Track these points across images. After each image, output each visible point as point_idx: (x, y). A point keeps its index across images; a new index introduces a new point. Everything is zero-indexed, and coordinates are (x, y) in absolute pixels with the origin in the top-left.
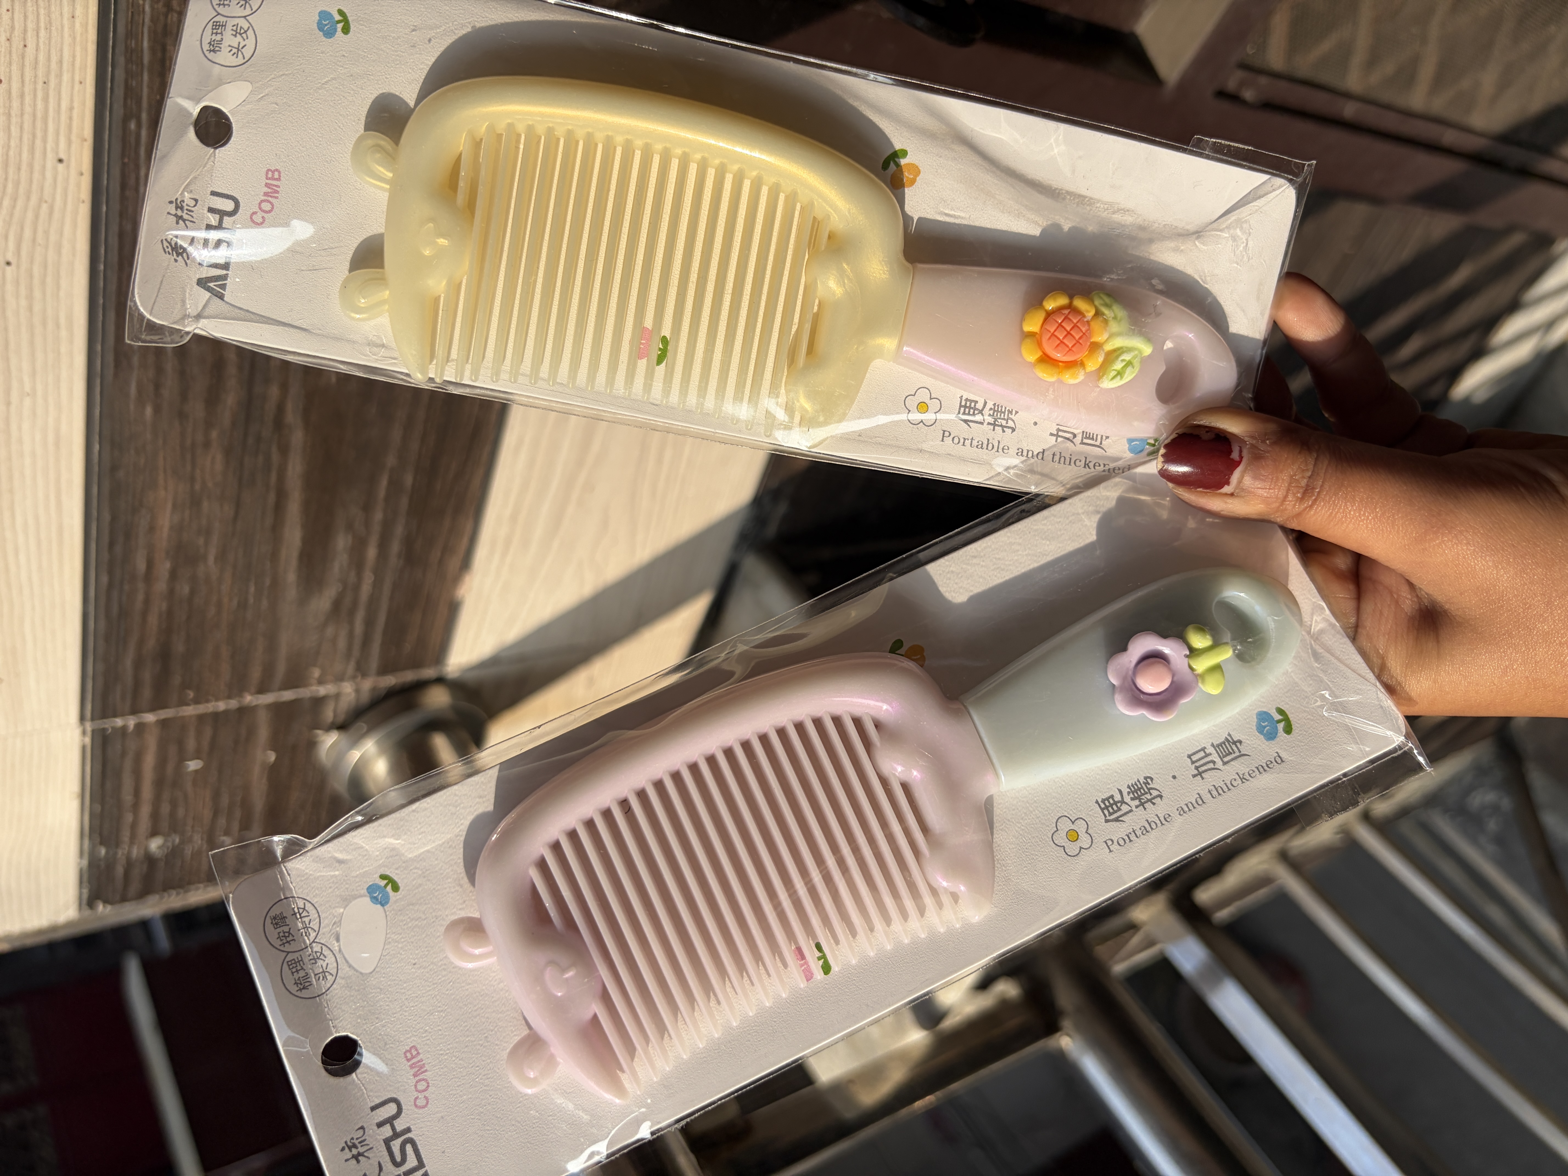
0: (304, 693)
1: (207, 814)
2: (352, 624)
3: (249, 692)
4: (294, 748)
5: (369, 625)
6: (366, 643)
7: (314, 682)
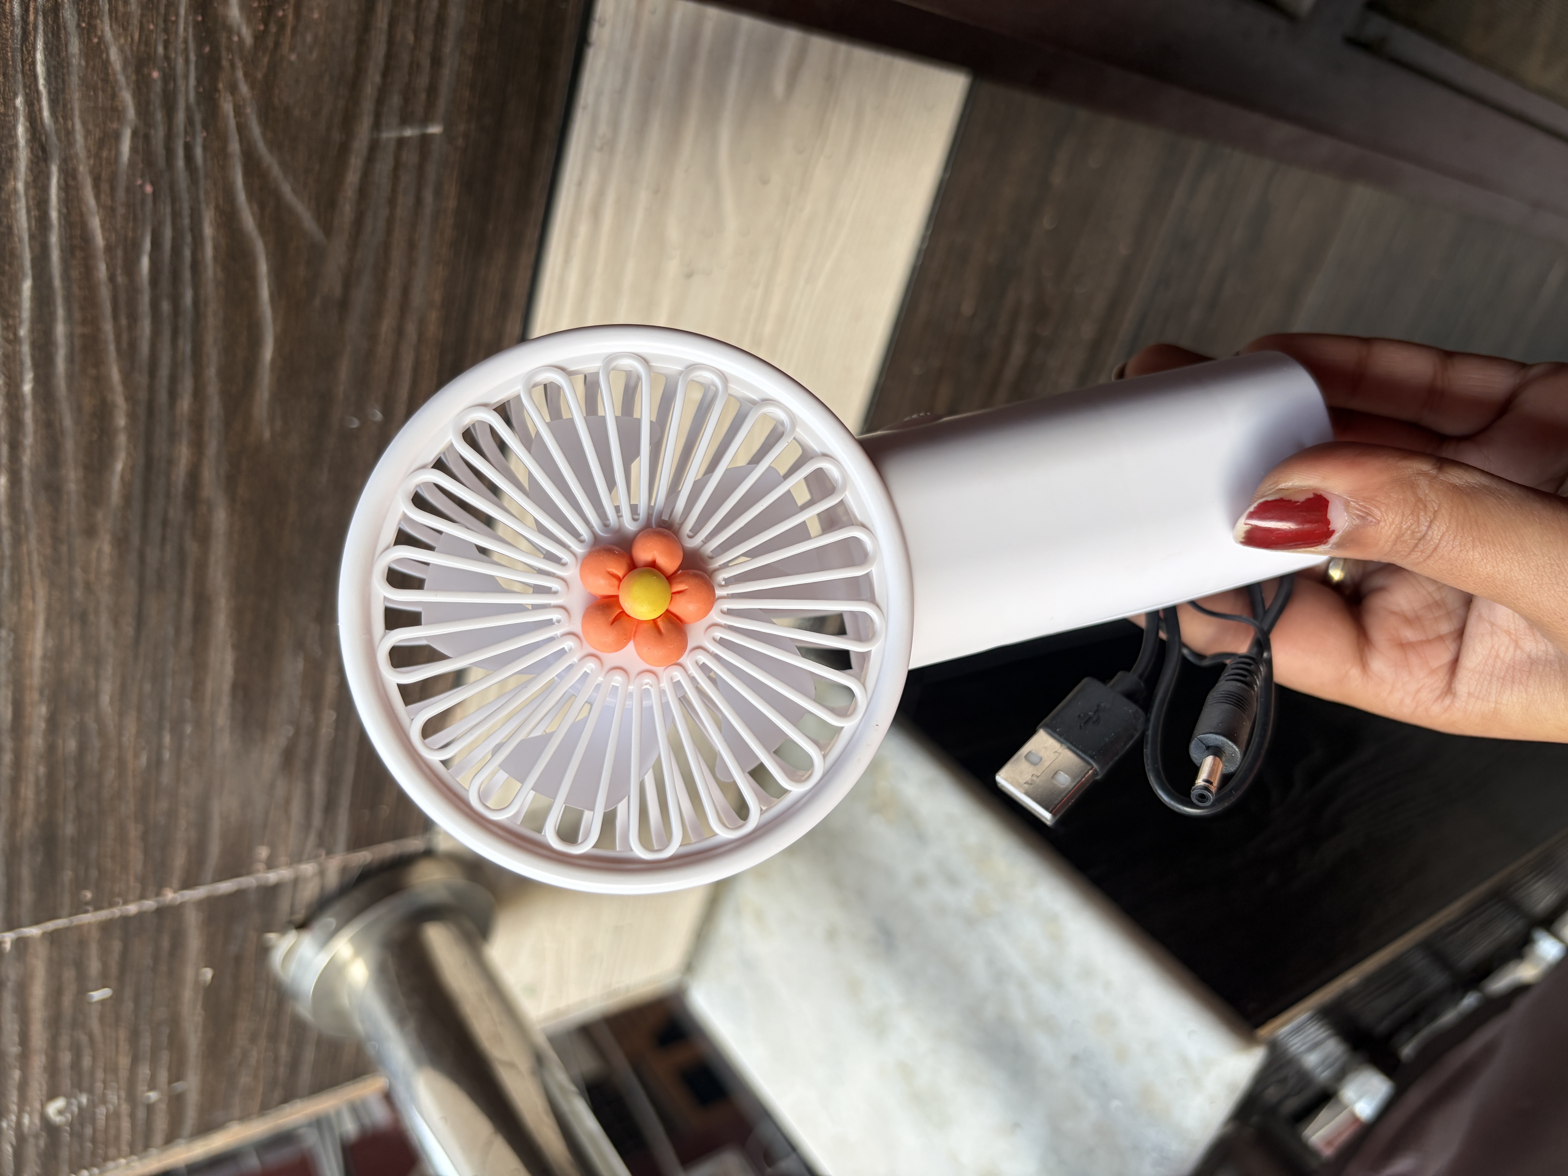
0: (247, 882)
1: (124, 1062)
2: (309, 783)
3: (170, 887)
4: (238, 960)
5: (333, 782)
6: (330, 807)
7: (261, 866)
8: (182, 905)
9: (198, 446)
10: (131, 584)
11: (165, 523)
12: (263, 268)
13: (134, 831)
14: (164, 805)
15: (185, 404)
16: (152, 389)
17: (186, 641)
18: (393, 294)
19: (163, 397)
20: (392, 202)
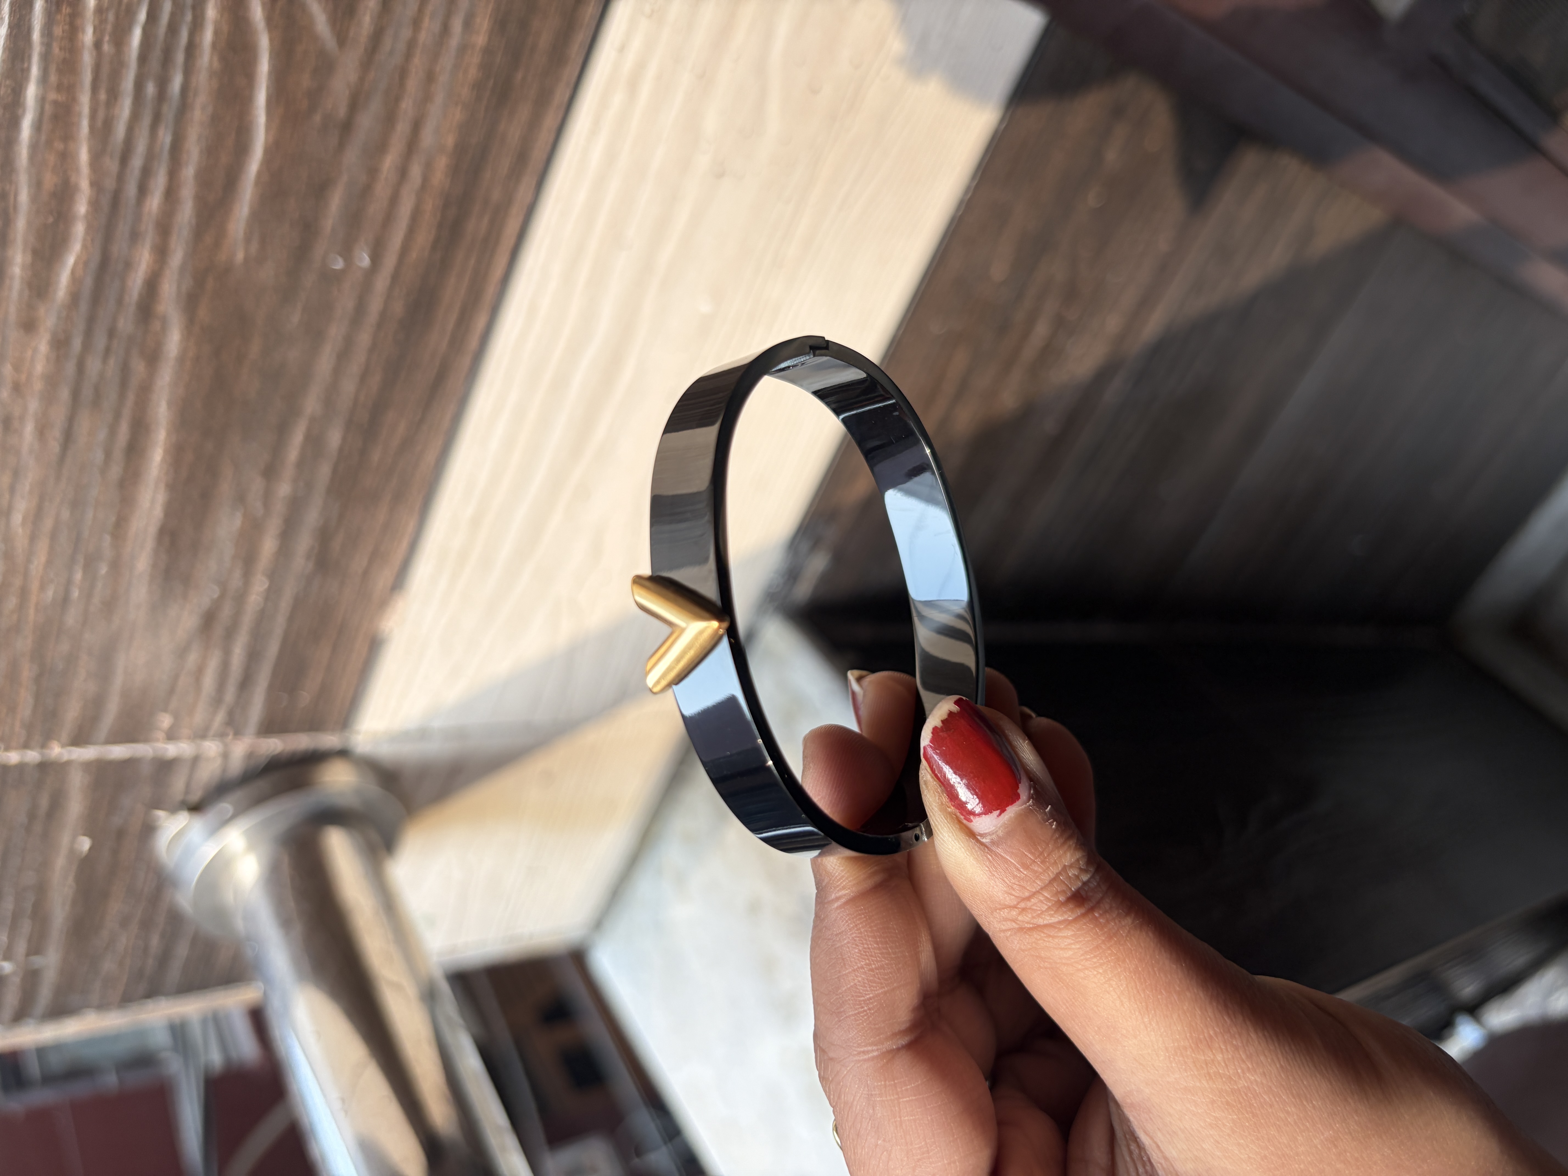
0: (143, 750)
2: (227, 653)
3: (58, 741)
4: (121, 834)
5: (253, 656)
6: (246, 683)
7: (161, 735)
8: (68, 763)
9: (161, 252)
10: (65, 394)
11: (112, 333)
12: (264, 67)
13: (27, 672)
14: (65, 647)
15: (154, 202)
16: (121, 178)
17: (116, 471)
18: (402, 128)
19: (131, 190)
20: (416, 23)
